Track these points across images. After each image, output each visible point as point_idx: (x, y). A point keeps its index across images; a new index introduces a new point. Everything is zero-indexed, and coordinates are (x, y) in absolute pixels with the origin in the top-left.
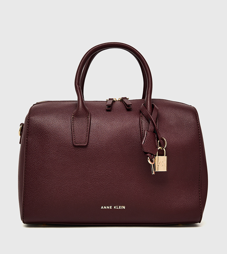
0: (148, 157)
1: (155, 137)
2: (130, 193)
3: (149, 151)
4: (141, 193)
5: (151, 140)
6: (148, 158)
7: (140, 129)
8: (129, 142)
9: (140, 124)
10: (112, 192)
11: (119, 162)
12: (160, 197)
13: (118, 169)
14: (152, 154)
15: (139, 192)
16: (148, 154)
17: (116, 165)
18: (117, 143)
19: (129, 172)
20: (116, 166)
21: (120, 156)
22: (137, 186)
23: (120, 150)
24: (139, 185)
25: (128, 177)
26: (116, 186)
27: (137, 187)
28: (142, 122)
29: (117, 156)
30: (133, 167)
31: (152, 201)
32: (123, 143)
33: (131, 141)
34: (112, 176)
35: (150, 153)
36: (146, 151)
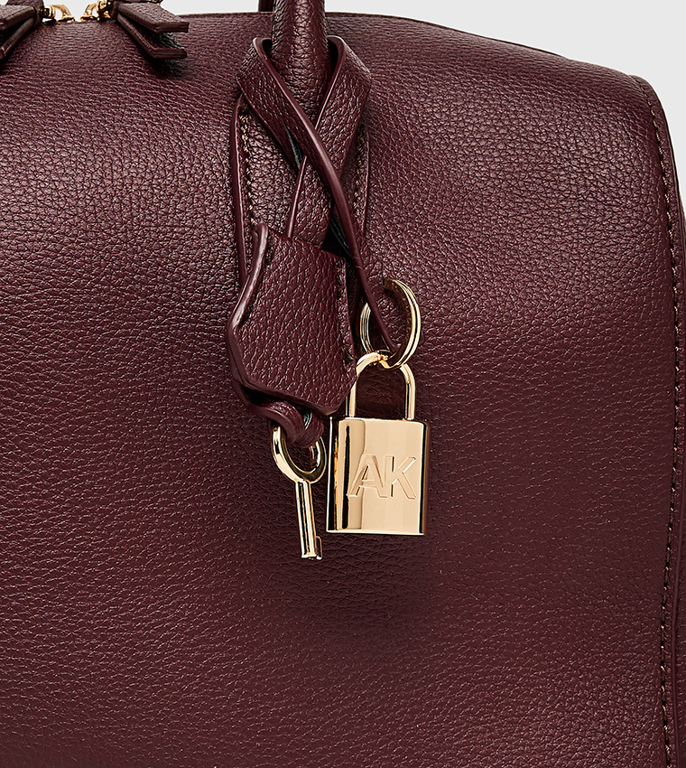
0: (275, 424)
1: (338, 283)
2: (150, 682)
3: (284, 385)
4: (231, 688)
5: (299, 304)
6: (277, 436)
7: (235, 210)
8: (145, 295)
9: (232, 172)
10: (12, 675)
11: (65, 443)
12: (371, 719)
13: (60, 502)
14: (304, 409)
15: (216, 673)
16: (279, 409)
17: (45, 466)
18: (51, 304)
19: (144, 528)
20: (44, 477)
21: (71, 398)
22: (199, 632)
23: (73, 358)
24: (221, 626)
25: (133, 564)
26: (39, 630)
27: (199, 642)
28: (246, 155)
29: (55, 404)
30: (176, 487)
31: (314, 745)
32: (99, 301)
33: (160, 292)
34: (14, 549)
35: (290, 401)
36: (259, 384)
